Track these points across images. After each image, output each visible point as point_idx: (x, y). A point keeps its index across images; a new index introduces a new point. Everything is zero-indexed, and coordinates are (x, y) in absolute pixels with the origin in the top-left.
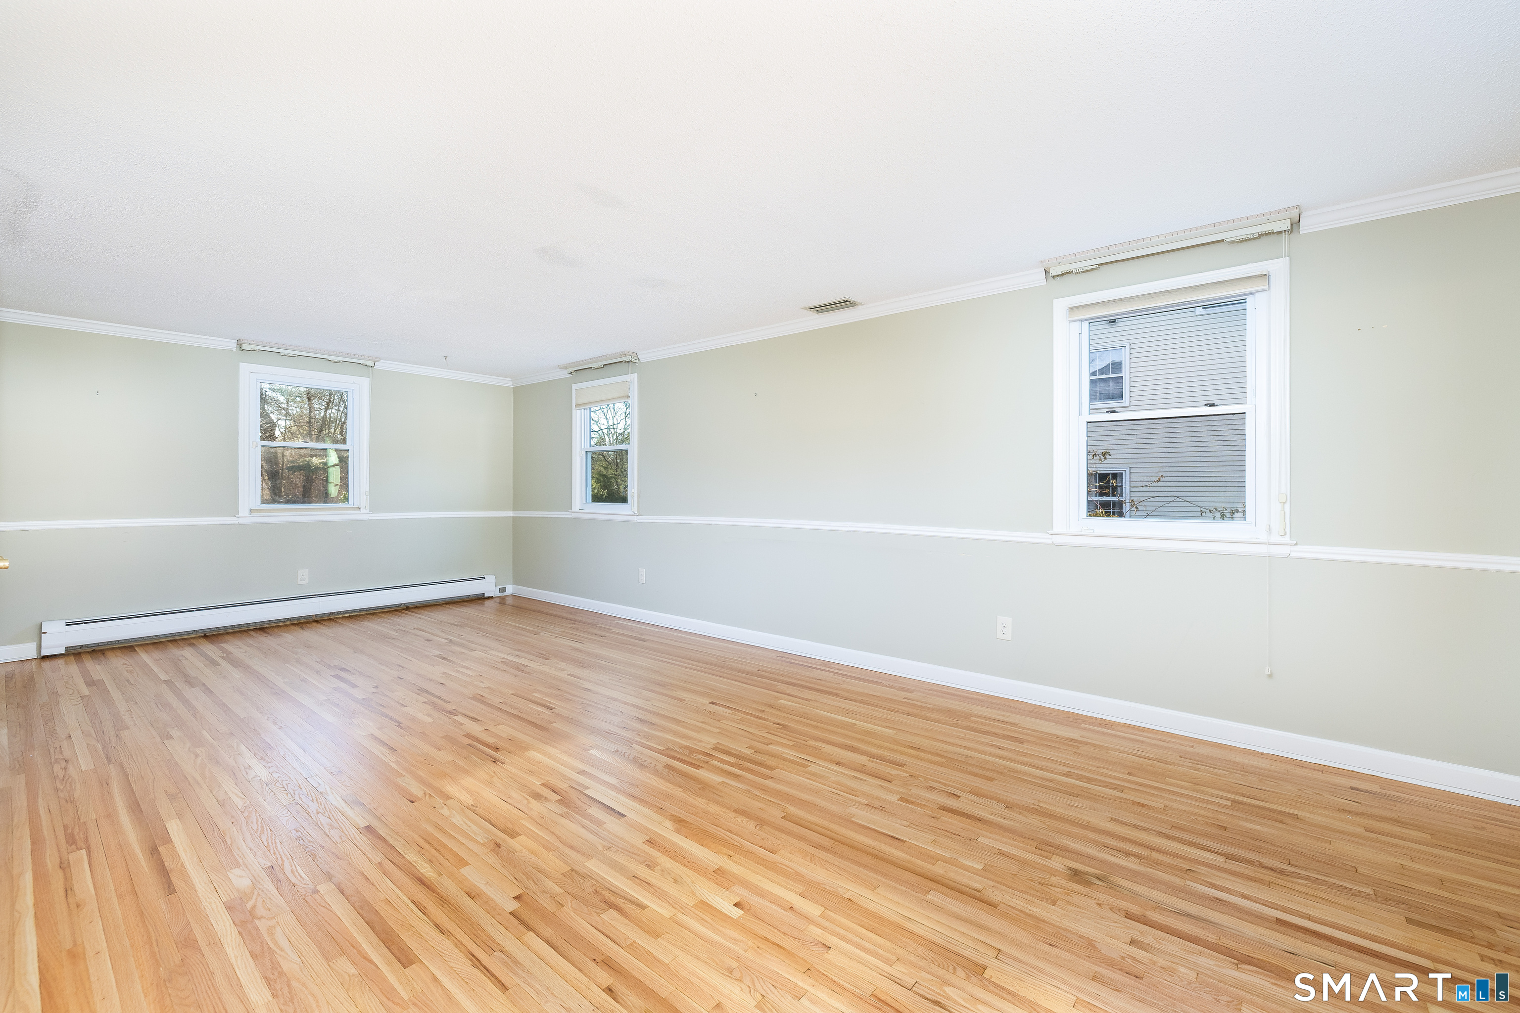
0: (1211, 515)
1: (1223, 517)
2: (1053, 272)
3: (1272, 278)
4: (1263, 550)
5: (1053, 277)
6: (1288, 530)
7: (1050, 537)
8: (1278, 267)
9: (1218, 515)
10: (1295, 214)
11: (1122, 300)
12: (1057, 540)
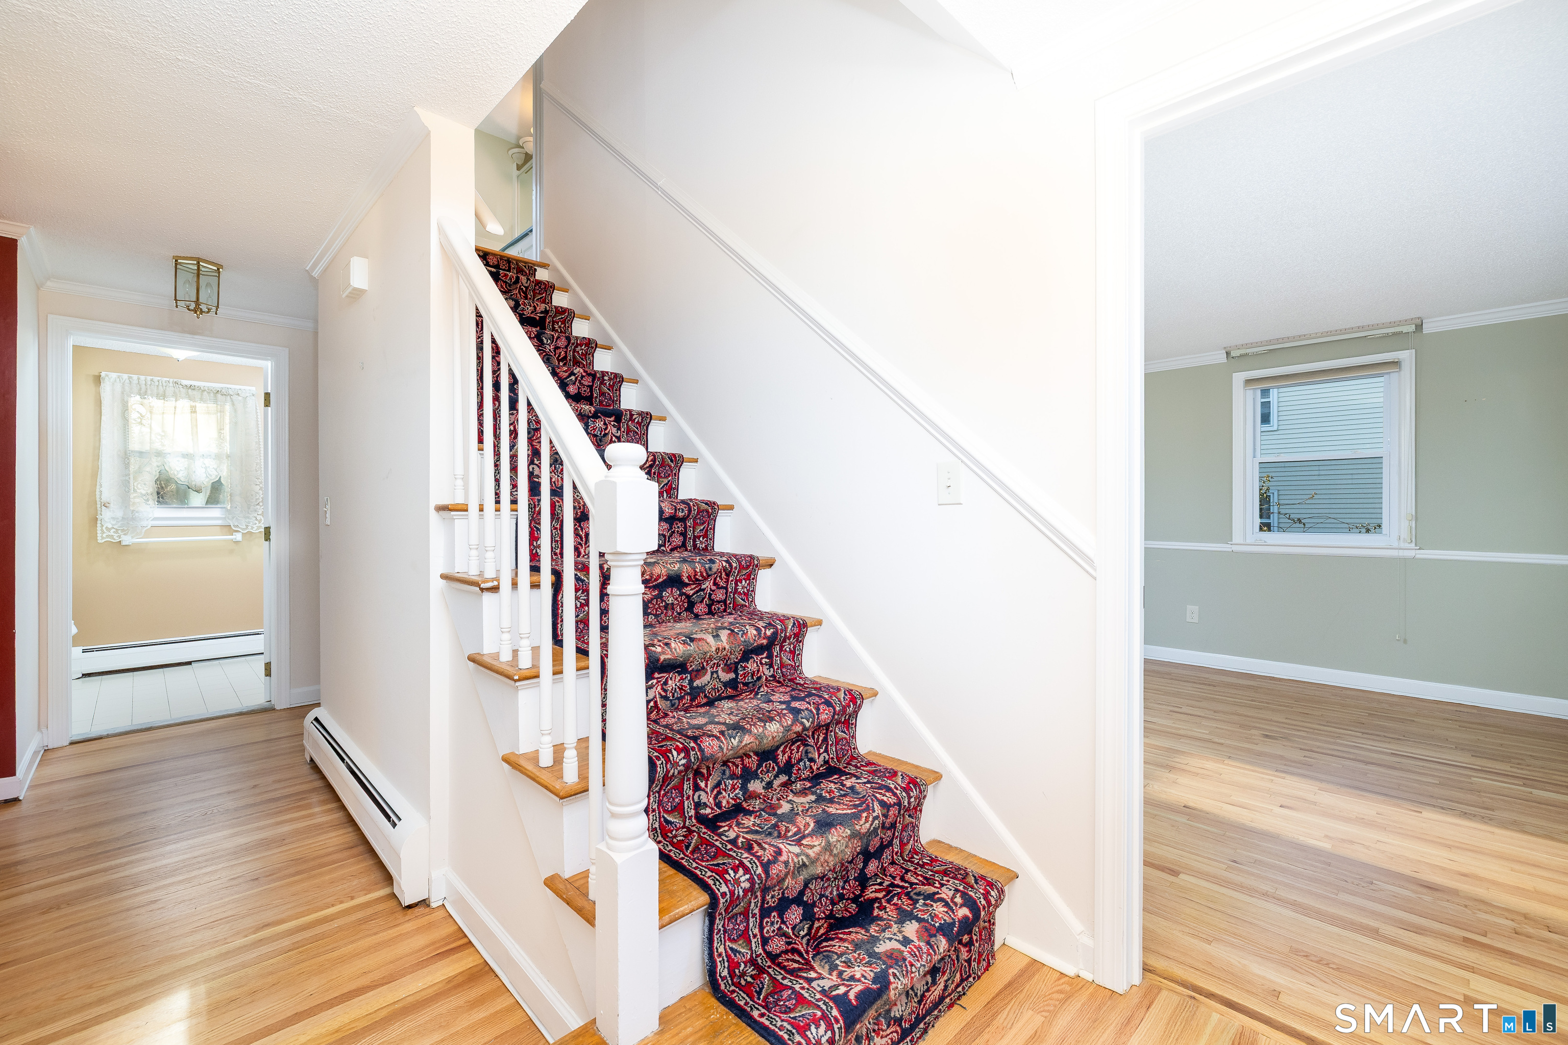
0: (1358, 531)
1: (1368, 531)
2: (1233, 354)
3: (1403, 364)
4: (1394, 553)
5: (1233, 357)
6: (1414, 540)
7: (1230, 546)
8: (1406, 356)
9: (1364, 530)
10: (1419, 322)
11: (1287, 375)
12: (1235, 548)
